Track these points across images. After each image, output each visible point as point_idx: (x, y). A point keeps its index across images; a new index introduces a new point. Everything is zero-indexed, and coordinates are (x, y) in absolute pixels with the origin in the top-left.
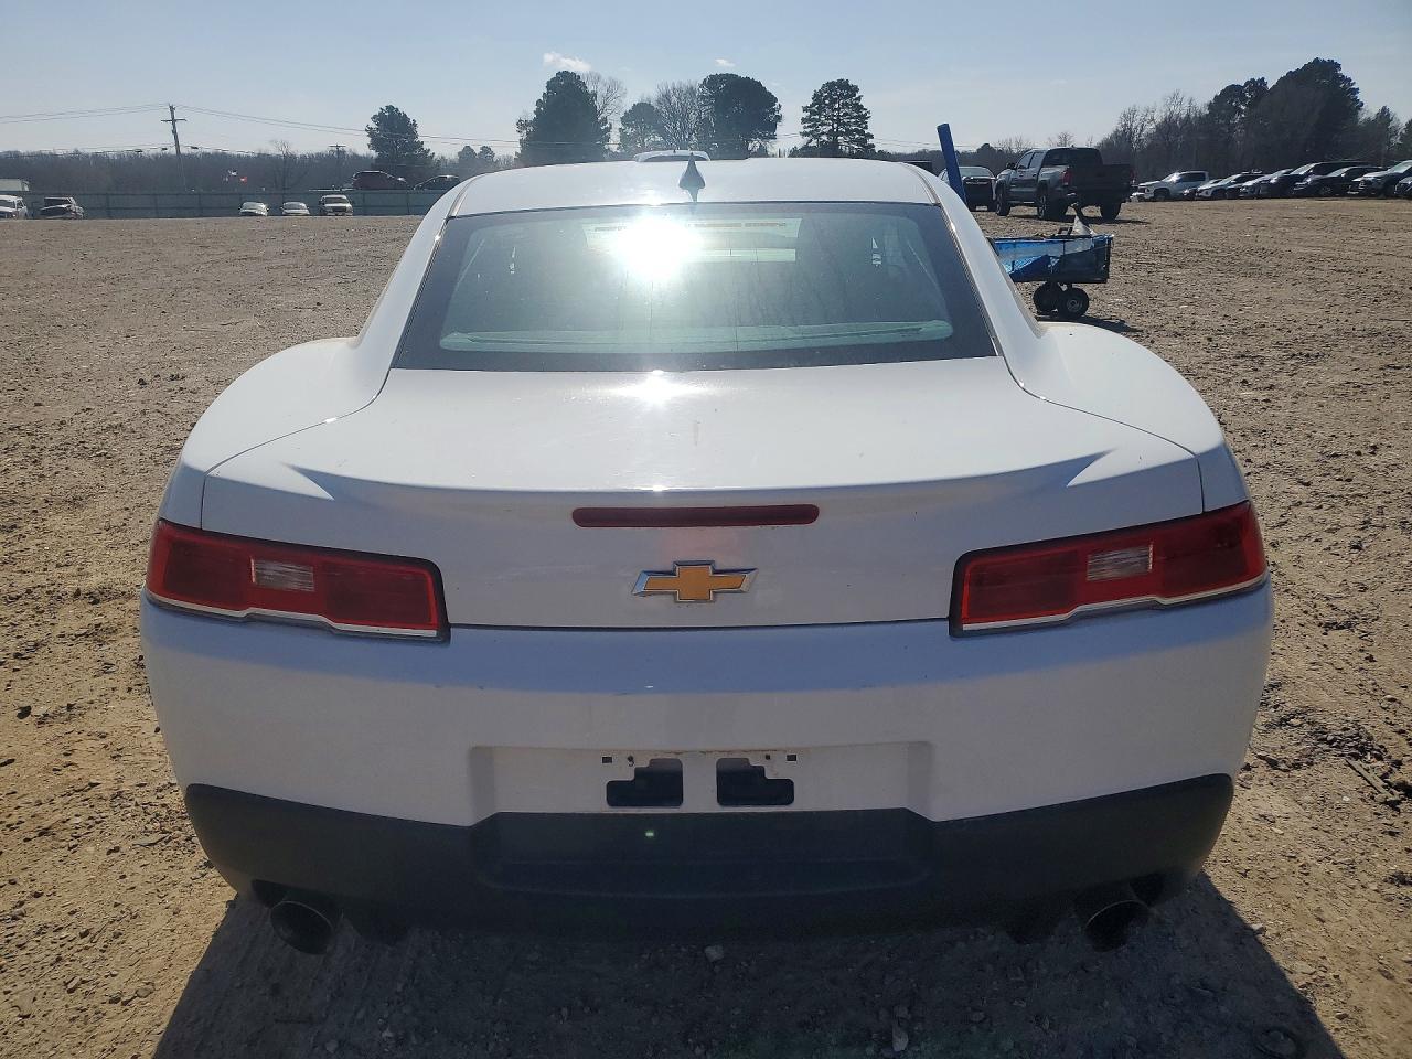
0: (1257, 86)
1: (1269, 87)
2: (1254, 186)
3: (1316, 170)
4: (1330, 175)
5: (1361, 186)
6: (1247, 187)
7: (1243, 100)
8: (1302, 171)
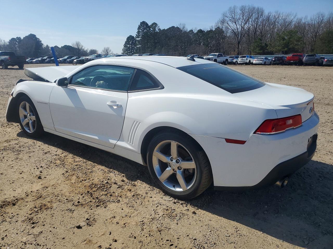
0: (19, 38)
1: (22, 39)
2: (36, 61)
3: (48, 58)
4: (51, 59)
5: (59, 61)
6: (34, 61)
7: (17, 42)
8: (45, 58)
